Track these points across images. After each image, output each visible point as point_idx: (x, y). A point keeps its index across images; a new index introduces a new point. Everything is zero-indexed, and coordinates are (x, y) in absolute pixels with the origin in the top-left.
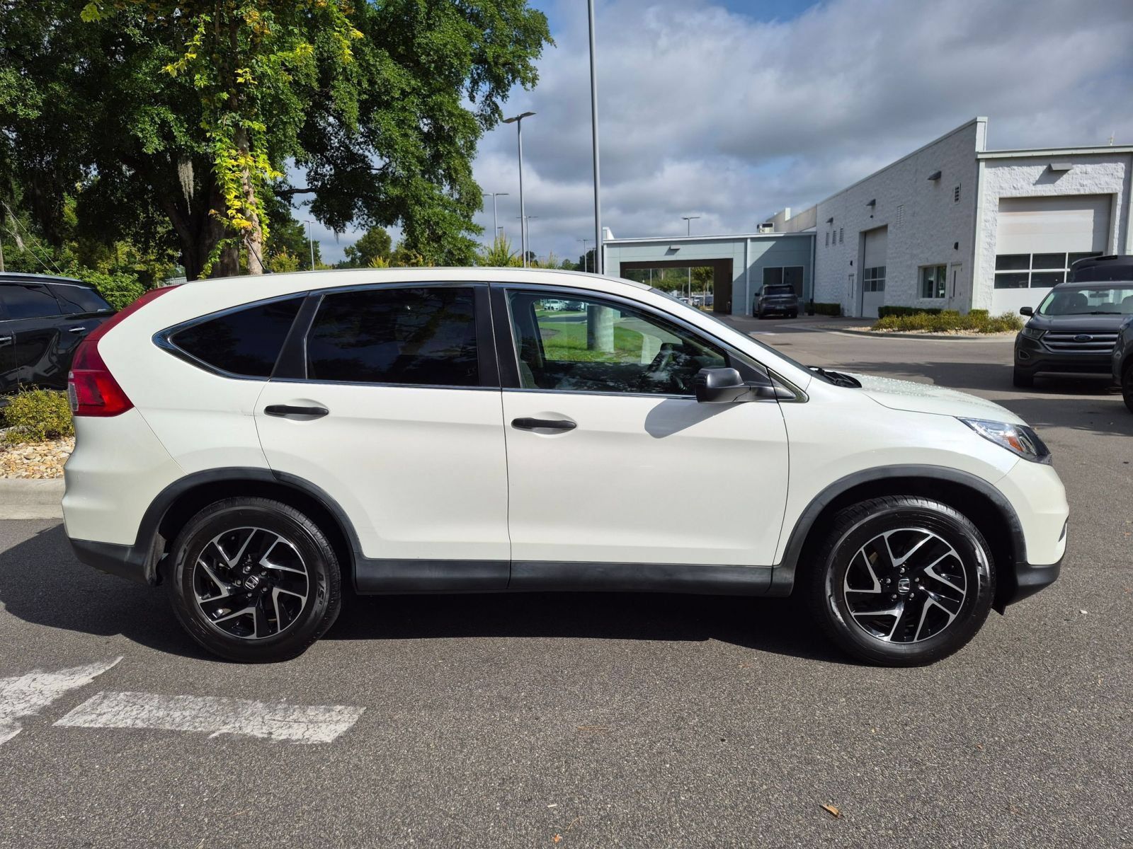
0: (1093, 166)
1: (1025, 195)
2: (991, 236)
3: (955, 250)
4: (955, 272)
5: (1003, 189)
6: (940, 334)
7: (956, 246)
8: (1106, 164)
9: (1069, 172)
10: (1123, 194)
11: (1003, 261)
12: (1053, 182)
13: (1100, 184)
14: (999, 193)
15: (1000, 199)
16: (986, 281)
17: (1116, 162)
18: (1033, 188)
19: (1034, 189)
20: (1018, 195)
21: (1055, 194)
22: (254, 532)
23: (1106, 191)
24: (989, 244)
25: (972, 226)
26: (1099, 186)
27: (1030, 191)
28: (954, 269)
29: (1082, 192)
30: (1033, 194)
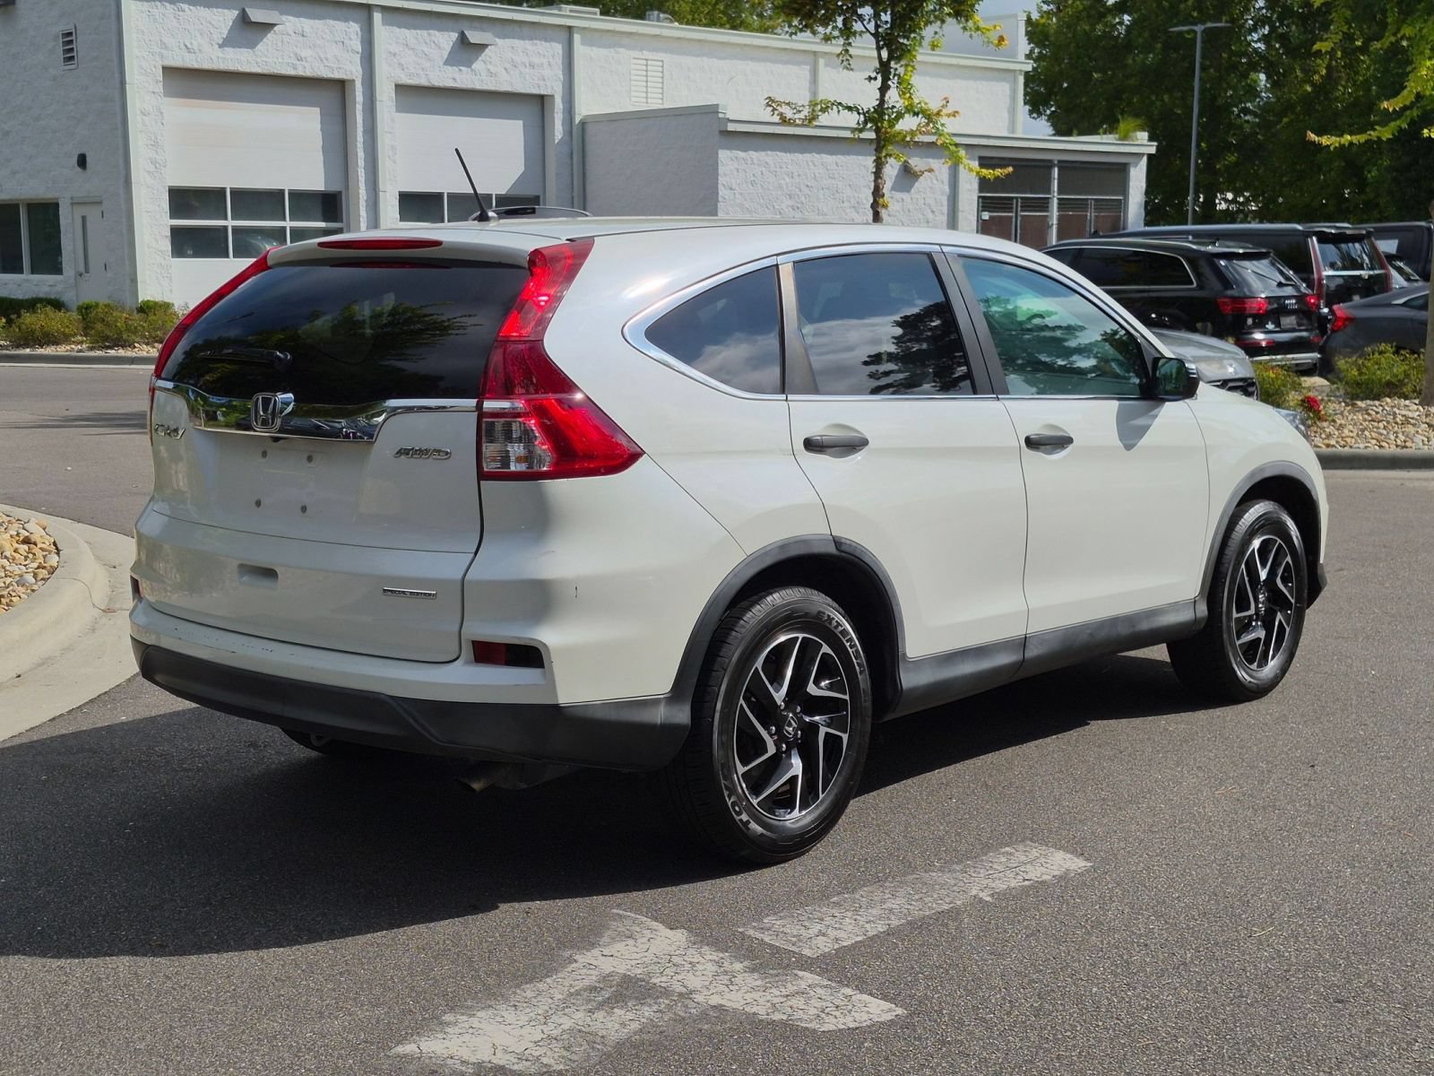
0: (311, 22)
1: (206, 66)
2: (155, 145)
3: (79, 169)
4: (84, 219)
5: (166, 48)
6: (121, 352)
7: (82, 161)
8: (331, 22)
9: (276, 28)
10: (362, 84)
11: (183, 200)
12: (252, 45)
13: (327, 59)
14: (162, 56)
15: (165, 69)
16: (157, 241)
17: (346, 20)
18: (217, 52)
19: (221, 55)
20: (196, 66)
21: (258, 70)
22: (799, 641)
23: (337, 75)
24: (154, 162)
25: (119, 118)
26: (325, 61)
27: (215, 60)
28: (80, 211)
29: (300, 72)
30: (222, 66)
